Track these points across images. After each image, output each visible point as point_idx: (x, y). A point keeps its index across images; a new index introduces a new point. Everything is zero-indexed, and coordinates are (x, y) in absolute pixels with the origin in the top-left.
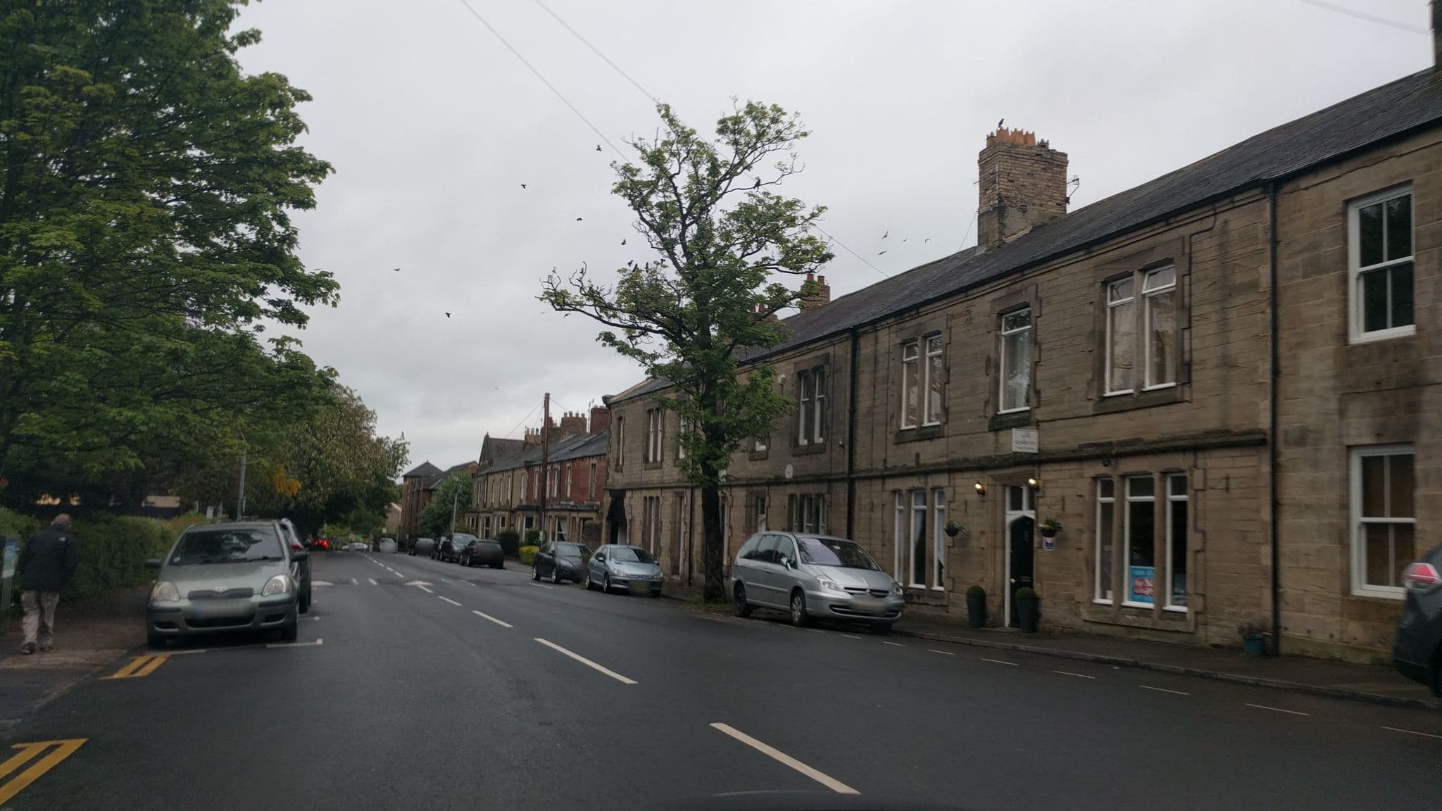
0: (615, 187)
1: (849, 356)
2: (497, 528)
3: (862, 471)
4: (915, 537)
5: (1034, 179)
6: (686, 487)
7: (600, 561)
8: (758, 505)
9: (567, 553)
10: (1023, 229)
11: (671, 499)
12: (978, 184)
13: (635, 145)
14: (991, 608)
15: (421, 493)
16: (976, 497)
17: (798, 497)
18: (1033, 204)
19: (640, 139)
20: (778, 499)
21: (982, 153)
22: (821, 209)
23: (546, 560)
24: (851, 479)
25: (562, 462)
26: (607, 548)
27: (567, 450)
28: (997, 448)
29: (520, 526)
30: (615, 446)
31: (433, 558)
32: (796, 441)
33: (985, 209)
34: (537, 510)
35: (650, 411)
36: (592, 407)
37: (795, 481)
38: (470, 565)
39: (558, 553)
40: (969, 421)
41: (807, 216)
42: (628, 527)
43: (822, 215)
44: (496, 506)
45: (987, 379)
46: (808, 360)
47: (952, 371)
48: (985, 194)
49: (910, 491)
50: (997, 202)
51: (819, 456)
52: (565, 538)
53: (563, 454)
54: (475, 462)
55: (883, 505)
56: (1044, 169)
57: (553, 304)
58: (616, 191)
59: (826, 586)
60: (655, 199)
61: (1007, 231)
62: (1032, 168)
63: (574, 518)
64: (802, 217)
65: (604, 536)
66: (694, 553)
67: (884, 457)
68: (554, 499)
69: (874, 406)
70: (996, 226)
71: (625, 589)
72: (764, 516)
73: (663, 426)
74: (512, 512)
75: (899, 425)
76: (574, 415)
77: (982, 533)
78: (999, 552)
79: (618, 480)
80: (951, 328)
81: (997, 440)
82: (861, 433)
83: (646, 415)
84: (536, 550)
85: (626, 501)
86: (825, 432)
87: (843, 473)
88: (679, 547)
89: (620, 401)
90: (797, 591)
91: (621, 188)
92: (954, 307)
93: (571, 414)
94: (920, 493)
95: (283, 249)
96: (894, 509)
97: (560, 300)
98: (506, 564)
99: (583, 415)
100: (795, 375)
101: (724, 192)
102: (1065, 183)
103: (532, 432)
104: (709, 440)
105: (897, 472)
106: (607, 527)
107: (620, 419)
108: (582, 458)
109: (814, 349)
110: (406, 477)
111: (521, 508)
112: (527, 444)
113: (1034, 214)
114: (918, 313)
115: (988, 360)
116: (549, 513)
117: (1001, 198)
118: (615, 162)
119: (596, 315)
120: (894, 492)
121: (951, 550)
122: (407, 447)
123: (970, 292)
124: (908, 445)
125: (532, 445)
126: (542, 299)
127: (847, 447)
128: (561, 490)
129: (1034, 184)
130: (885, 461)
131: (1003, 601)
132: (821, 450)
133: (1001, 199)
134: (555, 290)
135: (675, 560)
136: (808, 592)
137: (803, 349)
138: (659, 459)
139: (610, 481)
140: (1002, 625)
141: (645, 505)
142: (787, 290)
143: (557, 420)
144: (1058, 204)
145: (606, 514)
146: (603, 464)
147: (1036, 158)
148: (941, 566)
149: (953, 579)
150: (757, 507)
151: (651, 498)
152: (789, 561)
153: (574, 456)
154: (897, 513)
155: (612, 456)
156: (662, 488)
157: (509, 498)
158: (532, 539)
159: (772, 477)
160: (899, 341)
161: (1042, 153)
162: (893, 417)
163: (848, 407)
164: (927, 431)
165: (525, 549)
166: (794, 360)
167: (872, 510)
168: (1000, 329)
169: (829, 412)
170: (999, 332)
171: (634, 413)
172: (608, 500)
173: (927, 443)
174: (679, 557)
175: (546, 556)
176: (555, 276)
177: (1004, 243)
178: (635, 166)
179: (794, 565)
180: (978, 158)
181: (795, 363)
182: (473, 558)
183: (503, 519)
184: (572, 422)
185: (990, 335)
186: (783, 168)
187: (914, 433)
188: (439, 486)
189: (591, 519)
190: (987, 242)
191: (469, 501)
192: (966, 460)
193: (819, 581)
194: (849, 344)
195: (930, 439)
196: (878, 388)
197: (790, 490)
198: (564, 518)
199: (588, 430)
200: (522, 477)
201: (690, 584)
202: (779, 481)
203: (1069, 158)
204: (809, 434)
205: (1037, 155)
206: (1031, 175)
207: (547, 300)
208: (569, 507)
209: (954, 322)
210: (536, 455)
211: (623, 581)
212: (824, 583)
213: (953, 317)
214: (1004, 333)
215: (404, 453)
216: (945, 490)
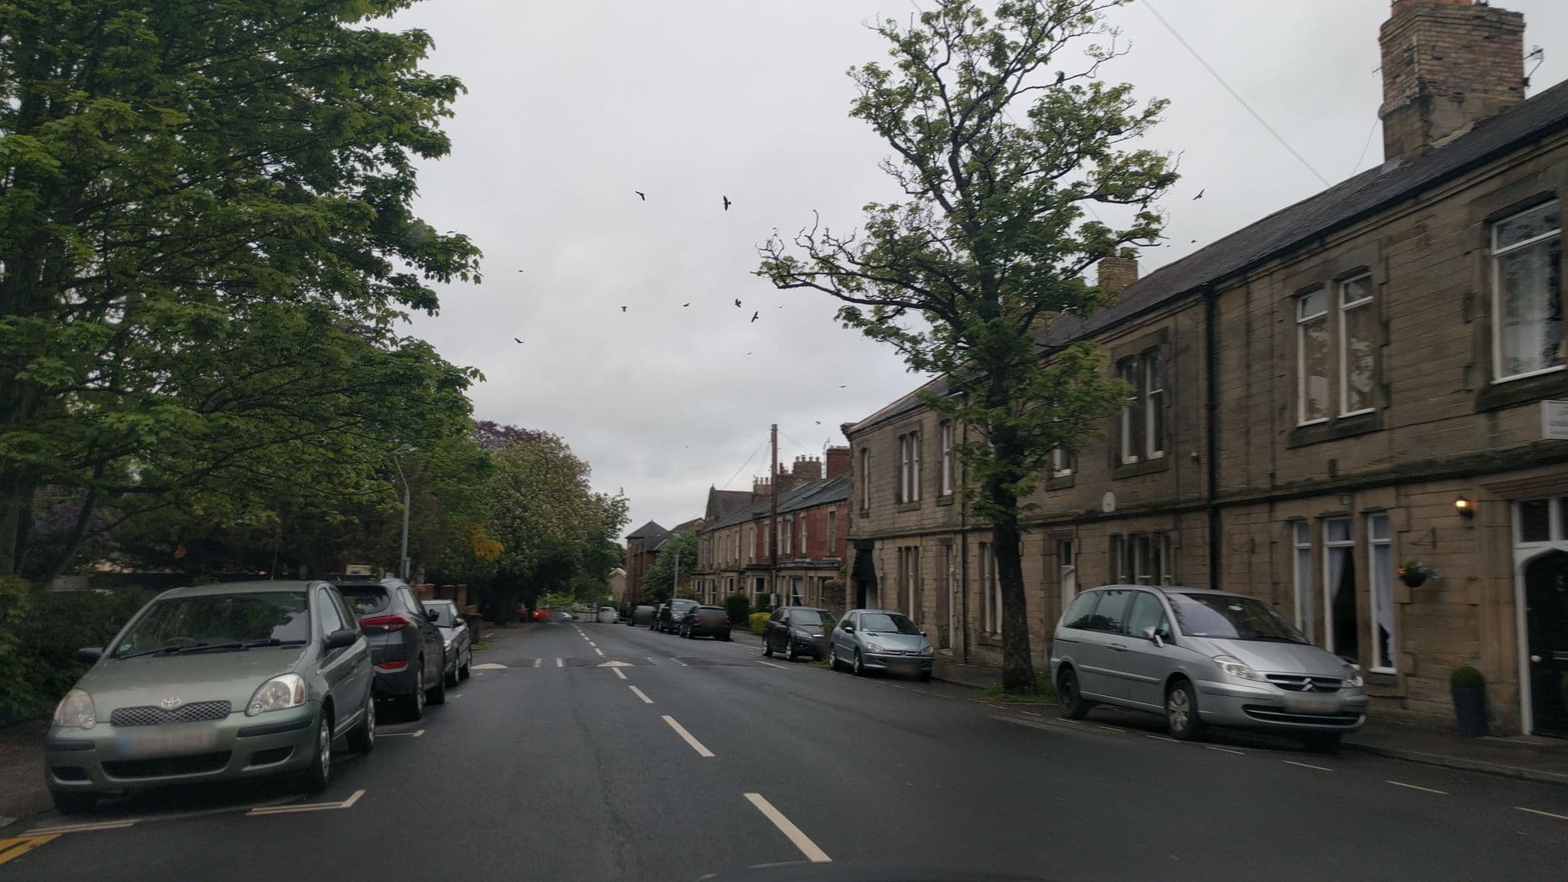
0: (855, 106)
1: (1202, 327)
2: (724, 591)
3: (1232, 495)
4: (1331, 589)
5: (1473, 52)
6: (956, 532)
7: (847, 631)
8: (1062, 551)
9: (805, 622)
10: (1460, 128)
11: (934, 548)
12: (1380, 71)
13: (882, 31)
14: (1498, 702)
15: (645, 555)
16: (1458, 520)
17: (1125, 538)
18: (1474, 90)
19: (889, 21)
20: (1093, 542)
21: (1384, 27)
22: (1159, 105)
23: (779, 629)
24: (1214, 508)
25: (795, 512)
26: (855, 615)
27: (800, 498)
28: (1493, 440)
29: (750, 589)
30: (858, 485)
31: (652, 629)
32: (1118, 459)
33: (1394, 105)
34: (767, 569)
35: (902, 438)
36: (827, 448)
37: (1118, 516)
38: (691, 637)
39: (793, 620)
40: (1434, 400)
41: (1139, 116)
42: (879, 587)
43: (1161, 114)
44: (723, 566)
45: (1469, 330)
46: (1131, 342)
47: (1394, 325)
48: (1394, 83)
49: (1321, 519)
50: (1417, 89)
51: (1156, 477)
52: (802, 602)
53: (796, 503)
54: (701, 519)
55: (1272, 543)
56: (1487, 38)
57: (774, 281)
58: (855, 113)
59: (1234, 672)
60: (910, 114)
61: (1434, 132)
62: (1469, 38)
63: (811, 577)
64: (1132, 118)
65: (848, 599)
66: (970, 620)
67: (1270, 467)
68: (788, 556)
69: (1249, 396)
70: (1418, 125)
71: (885, 671)
72: (1072, 567)
73: (920, 454)
74: (741, 573)
75: (1294, 419)
76: (807, 460)
77: (1472, 580)
78: (1505, 610)
79: (864, 528)
80: (1387, 259)
81: (1493, 428)
82: (1229, 439)
83: (897, 442)
84: (767, 616)
85: (876, 554)
86: (1165, 442)
87: (1199, 499)
88: (948, 613)
89: (863, 429)
90: (1178, 681)
91: (864, 108)
92: (1393, 225)
93: (804, 458)
94: (1342, 522)
95: (398, 201)
96: (1291, 548)
97: (782, 273)
98: (733, 634)
99: (818, 458)
100: (1114, 366)
101: (1013, 94)
102: (1521, 58)
103: (762, 481)
104: (1002, 454)
105: (1295, 491)
106: (853, 587)
107: (864, 451)
108: (818, 505)
109: (1142, 325)
110: (629, 538)
111: (750, 568)
112: (755, 496)
113: (1475, 104)
114: (1322, 245)
115: (1469, 298)
116: (783, 573)
117: (1423, 83)
118: (853, 68)
119: (833, 289)
120: (1290, 522)
121: (1408, 609)
122: (627, 503)
123: (1424, 196)
124: (1315, 448)
125: (761, 496)
126: (759, 274)
127: (1204, 460)
128: (795, 546)
129: (1474, 61)
130: (1272, 475)
131: (1518, 692)
132: (1159, 468)
133: (1423, 85)
134: (776, 258)
135: (944, 630)
136: (1200, 683)
137: (1124, 327)
138: (916, 498)
139: (854, 529)
140: (1518, 732)
141: (900, 557)
142: (1109, 231)
143: (789, 468)
144: (1512, 89)
145: (850, 571)
146: (845, 511)
147: (1475, 22)
148: (1384, 635)
149: (1413, 654)
150: (1058, 555)
151: (908, 549)
152: (1158, 632)
153: (809, 505)
154: (1296, 554)
155: (855, 499)
156: (921, 535)
157: (737, 557)
158: (763, 604)
159: (1082, 512)
160: (1290, 292)
161: (1485, 14)
162: (1283, 408)
163: (1203, 401)
164: (1347, 424)
165: (755, 616)
166: (1109, 345)
167: (1252, 551)
168: (1489, 244)
169: (1172, 412)
170: (1486, 252)
171: (881, 443)
172: (852, 553)
173: (1350, 442)
174: (948, 625)
175: (779, 625)
176: (776, 240)
177: (1432, 148)
178: (883, 68)
179: (1168, 638)
180: (1378, 34)
181: (1113, 349)
182: (695, 629)
183: (731, 581)
184: (805, 467)
185: (1469, 258)
186: (1097, 52)
187: (1323, 429)
188: (663, 546)
189: (832, 578)
190: (1401, 151)
191: (695, 563)
192: (1430, 463)
193: (1219, 665)
194: (1200, 311)
195: (1357, 436)
196: (1255, 368)
197: (1112, 528)
198: (800, 579)
199: (824, 476)
200: (751, 532)
201: (966, 662)
202: (1095, 517)
203: (1526, 19)
204: (1138, 447)
205: (1477, 17)
206: (1468, 47)
207: (767, 275)
208: (805, 565)
209: (1392, 249)
210: (765, 507)
211: (881, 659)
212: (1229, 668)
213: (1391, 241)
214: (1496, 252)
215: (624, 511)
216: (1390, 513)
